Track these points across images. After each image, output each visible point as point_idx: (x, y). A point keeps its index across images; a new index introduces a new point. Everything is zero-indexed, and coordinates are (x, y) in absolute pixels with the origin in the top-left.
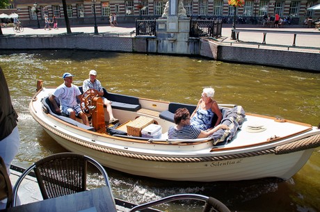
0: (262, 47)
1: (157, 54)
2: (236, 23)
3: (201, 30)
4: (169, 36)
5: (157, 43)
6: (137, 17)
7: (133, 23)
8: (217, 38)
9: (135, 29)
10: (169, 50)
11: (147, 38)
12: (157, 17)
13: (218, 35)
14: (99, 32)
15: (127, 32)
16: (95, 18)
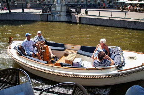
0: (98, 18)
1: (52, 21)
2: (87, 7)
3: (72, 10)
4: (57, 13)
5: (52, 17)
6: (42, 5)
7: (41, 7)
8: (79, 14)
9: (41, 10)
10: (58, 20)
11: (47, 14)
12: (52, 5)
13: (79, 12)
14: (25, 12)
15: (38, 11)
16: (22, 5)
